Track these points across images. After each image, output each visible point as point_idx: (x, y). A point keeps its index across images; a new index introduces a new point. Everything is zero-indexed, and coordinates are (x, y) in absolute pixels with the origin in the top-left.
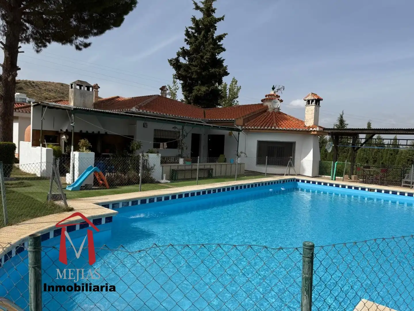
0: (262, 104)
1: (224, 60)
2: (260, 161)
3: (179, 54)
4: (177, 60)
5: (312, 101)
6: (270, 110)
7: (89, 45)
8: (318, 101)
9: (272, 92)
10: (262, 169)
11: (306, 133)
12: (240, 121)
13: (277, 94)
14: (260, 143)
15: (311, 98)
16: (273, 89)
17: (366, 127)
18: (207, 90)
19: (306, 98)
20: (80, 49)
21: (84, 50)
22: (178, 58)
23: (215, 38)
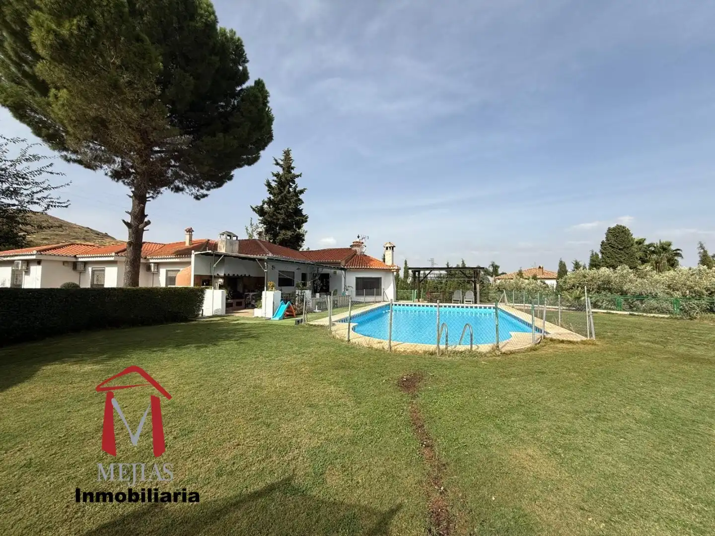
0: (350, 249)
1: (302, 209)
2: (359, 293)
3: (264, 203)
4: (262, 207)
5: (390, 247)
6: (358, 253)
7: (206, 195)
8: (392, 248)
9: (358, 240)
10: (361, 299)
11: (388, 271)
12: (343, 263)
13: (361, 241)
14: (357, 279)
15: (388, 245)
16: (358, 237)
17: (446, 267)
18: (293, 234)
19: (385, 245)
20: (199, 199)
21: (202, 199)
22: (263, 205)
23: (297, 191)
